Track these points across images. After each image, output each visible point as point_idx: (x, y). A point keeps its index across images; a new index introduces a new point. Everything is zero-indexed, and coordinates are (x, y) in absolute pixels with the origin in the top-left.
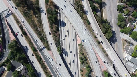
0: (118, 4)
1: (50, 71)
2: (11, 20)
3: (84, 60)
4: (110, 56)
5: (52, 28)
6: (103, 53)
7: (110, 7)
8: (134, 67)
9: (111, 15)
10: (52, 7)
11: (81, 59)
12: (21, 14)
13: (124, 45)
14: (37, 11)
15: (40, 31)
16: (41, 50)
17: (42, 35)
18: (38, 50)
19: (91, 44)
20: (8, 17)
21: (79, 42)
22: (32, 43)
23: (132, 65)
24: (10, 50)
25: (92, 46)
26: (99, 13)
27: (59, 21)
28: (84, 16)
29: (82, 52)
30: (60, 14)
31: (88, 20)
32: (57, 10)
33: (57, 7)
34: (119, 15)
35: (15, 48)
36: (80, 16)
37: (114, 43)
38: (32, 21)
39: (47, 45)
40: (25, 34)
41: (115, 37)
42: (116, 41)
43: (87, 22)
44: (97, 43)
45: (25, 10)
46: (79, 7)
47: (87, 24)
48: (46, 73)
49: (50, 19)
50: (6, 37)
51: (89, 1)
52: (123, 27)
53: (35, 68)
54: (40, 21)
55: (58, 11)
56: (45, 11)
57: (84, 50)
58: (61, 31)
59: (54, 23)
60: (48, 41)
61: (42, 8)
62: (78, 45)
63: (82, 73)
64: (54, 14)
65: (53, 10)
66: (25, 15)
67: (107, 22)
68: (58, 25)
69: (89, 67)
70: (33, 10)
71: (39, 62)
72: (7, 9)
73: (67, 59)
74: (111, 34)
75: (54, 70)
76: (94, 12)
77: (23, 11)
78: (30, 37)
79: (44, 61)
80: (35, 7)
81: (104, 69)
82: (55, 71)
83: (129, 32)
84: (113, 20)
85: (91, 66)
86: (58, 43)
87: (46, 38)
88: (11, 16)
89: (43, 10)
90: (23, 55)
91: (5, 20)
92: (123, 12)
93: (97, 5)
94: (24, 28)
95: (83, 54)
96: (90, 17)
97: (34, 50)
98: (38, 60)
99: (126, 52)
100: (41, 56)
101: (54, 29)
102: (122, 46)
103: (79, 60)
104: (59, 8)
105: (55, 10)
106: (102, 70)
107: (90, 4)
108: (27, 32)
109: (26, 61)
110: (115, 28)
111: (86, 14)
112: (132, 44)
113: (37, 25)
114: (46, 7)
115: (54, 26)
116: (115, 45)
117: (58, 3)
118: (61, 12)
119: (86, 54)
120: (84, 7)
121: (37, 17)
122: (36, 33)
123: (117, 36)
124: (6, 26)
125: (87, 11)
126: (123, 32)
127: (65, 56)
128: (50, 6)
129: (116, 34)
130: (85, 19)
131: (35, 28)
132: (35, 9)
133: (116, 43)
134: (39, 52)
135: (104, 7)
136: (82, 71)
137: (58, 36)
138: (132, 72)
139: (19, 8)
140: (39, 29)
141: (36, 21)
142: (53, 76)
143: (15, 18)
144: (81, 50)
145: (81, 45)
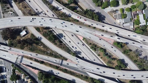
1: (78, 73)
2: (26, 61)
3: (95, 47)
5: (57, 44)
6: (103, 32)
8: (131, 25)
9: (87, 3)
10: (45, 30)
11: (92, 48)
12: (28, 52)
13: (112, 16)
14: (38, 42)
15: (50, 53)
16: (61, 64)
17: (54, 54)
18: (59, 66)
19: (90, 33)
20: (23, 61)
21: (82, 39)
22: (52, 65)
23: (128, 24)
24: (42, 81)
25: (91, 34)
26: (78, 9)
27: (57, 36)
28: (70, 19)
29: (89, 43)
30: (53, 31)
31: (75, 19)
32: (49, 30)
33: (48, 28)
35: (44, 76)
37: (105, 20)
38: (39, 50)
39: (62, 58)
40: (42, 62)
41: (102, 15)
42: (105, 17)
43: (76, 21)
44: (93, 29)
45: (29, 47)
46: (62, 17)
47: (76, 23)
48: (77, 76)
49: (50, 39)
50: (32, 75)
51: (66, 7)
53: (67, 79)
54: (45, 46)
55: (51, 30)
56: (43, 37)
57: (89, 41)
58: (64, 41)
59: (55, 40)
60: (61, 55)
61: (39, 37)
62: (82, 41)
63: (101, 57)
64: (50, 34)
65: (47, 32)
66: (32, 50)
67: (88, 10)
68: (58, 39)
69: (101, 49)
70: (34, 43)
71: (67, 73)
72: (17, 56)
73: (82, 55)
74: (97, 16)
75: (80, 70)
76: (75, 11)
77: (29, 49)
78: (47, 62)
79: (69, 69)
80: (34, 40)
81: (112, 42)
82: (82, 70)
83: (108, 5)
84: (91, 5)
85: (103, 47)
86: (68, 50)
87: (58, 54)
88: (24, 59)
89: (41, 38)
90: (53, 77)
91: (22, 64)
93: (72, 5)
94: (39, 59)
95: (91, 44)
96: (74, 16)
97: (57, 68)
98: (64, 72)
99: (117, 19)
100: (65, 68)
101: (58, 44)
102: (111, 17)
103: (91, 50)
104: (50, 27)
105: (49, 31)
106: (112, 44)
108: (42, 60)
110: (97, 10)
111: (70, 16)
112: (117, 10)
113: (45, 50)
114: (41, 34)
115: (57, 41)
116: (106, 20)
117: (47, 25)
118: (53, 29)
119: (92, 42)
120: (65, 13)
121: (41, 45)
122: (49, 56)
123: (102, 14)
124: (26, 68)
125: (69, 14)
126: (104, 8)
127: (80, 55)
128: (43, 31)
129: (100, 13)
130: (73, 20)
131: (46, 53)
132: (35, 41)
133: (105, 19)
134: (61, 67)
135: (79, 2)
136: (99, 55)
137: (65, 46)
138: (132, 28)
139: (24, 49)
140: (49, 52)
141: (42, 49)
142: (83, 74)
143: (27, 58)
144: (87, 43)
145: (84, 39)
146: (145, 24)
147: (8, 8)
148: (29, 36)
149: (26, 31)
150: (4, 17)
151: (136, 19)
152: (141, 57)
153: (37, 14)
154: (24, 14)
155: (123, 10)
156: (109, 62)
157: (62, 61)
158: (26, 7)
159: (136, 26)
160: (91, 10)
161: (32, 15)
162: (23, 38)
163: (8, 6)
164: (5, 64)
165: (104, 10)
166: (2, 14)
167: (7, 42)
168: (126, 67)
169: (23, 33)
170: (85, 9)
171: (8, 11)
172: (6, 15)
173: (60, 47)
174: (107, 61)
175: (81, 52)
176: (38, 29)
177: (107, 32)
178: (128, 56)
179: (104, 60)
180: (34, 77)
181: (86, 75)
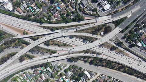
0: (83, 69)
1: (66, 29)
2: (94, 21)
3: (65, 45)
4: (62, 56)
7: (83, 65)
8: (53, 65)
9: (79, 64)
11: (66, 44)
12: (94, 26)
13: (64, 64)
14: (93, 33)
16: (76, 28)
17: (82, 31)
21: (73, 46)
22: (80, 26)
23: (55, 64)
24: (81, 15)
26: (82, 59)
27: (86, 41)
28: (83, 52)
30: (89, 42)
33: (92, 42)
34: (78, 67)
36: (84, 50)
38: (90, 29)
40: (85, 24)
42: (68, 62)
43: (80, 52)
44: (70, 53)
45: (96, 28)
46: (88, 51)
48: (65, 27)
49: (88, 37)
50: (87, 16)
52: (72, 66)
54: (89, 33)
56: (92, 36)
59: (86, 38)
60: (79, 32)
61: (94, 35)
64: (89, 40)
65: (91, 40)
66: (94, 28)
69: (61, 46)
70: (95, 31)
71: (71, 26)
73: (68, 38)
74: (72, 60)
76: (83, 57)
78: (83, 26)
79: (71, 28)
81: (58, 52)
83: (69, 68)
84: (77, 64)
86: (76, 37)
88: (95, 21)
90: (77, 20)
91: (95, 18)
92: (79, 69)
93: (86, 59)
94: (88, 25)
95: (67, 45)
96: (82, 55)
97: (77, 26)
99: (61, 64)
101: (83, 37)
107: (88, 57)
109: (74, 20)
110: (73, 63)
111: (84, 53)
112: (64, 67)
113: (87, 31)
115: (84, 38)
116: (66, 60)
120: (87, 53)
121: (91, 32)
122: (84, 29)
124: (92, 17)
126: (70, 66)
128: (93, 39)
129: (71, 62)
131: (86, 29)
132: (95, 33)
134: (75, 27)
135: (84, 62)
136: (60, 42)
137: (79, 38)
138: (52, 63)
139: (98, 26)
140: (85, 31)
141: (89, 31)
142: (63, 29)
143: (94, 23)
144: (69, 45)
145: (72, 46)
146: (47, 69)
147: (116, 41)
148: (99, 33)
149: (101, 35)
150: (116, 36)
151: (52, 69)
152: (40, 52)
153: (101, 46)
154: (107, 43)
155: (61, 70)
156: (54, 41)
157: (76, 30)
158: (108, 46)
159: (51, 65)
160: (76, 62)
161: (103, 44)
162: (101, 31)
163: (116, 43)
164: (103, 14)
165: (70, 65)
166: (117, 37)
167: (108, 25)
168: (44, 44)
169: (102, 33)
170: (79, 61)
171: (115, 40)
172: (116, 37)
173: (81, 36)
174: (55, 41)
175: (70, 39)
176: (96, 39)
177: (63, 55)
178: (46, 49)
179: (57, 41)
180: (86, 15)
181: (62, 30)
